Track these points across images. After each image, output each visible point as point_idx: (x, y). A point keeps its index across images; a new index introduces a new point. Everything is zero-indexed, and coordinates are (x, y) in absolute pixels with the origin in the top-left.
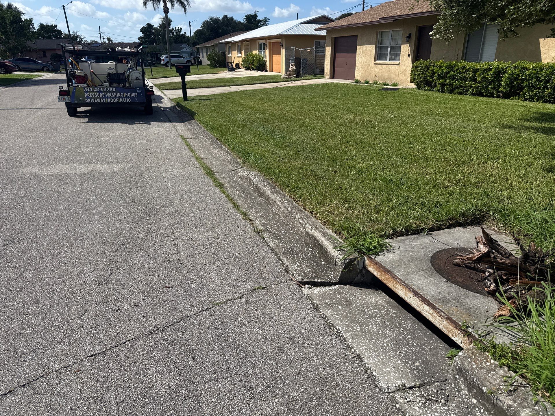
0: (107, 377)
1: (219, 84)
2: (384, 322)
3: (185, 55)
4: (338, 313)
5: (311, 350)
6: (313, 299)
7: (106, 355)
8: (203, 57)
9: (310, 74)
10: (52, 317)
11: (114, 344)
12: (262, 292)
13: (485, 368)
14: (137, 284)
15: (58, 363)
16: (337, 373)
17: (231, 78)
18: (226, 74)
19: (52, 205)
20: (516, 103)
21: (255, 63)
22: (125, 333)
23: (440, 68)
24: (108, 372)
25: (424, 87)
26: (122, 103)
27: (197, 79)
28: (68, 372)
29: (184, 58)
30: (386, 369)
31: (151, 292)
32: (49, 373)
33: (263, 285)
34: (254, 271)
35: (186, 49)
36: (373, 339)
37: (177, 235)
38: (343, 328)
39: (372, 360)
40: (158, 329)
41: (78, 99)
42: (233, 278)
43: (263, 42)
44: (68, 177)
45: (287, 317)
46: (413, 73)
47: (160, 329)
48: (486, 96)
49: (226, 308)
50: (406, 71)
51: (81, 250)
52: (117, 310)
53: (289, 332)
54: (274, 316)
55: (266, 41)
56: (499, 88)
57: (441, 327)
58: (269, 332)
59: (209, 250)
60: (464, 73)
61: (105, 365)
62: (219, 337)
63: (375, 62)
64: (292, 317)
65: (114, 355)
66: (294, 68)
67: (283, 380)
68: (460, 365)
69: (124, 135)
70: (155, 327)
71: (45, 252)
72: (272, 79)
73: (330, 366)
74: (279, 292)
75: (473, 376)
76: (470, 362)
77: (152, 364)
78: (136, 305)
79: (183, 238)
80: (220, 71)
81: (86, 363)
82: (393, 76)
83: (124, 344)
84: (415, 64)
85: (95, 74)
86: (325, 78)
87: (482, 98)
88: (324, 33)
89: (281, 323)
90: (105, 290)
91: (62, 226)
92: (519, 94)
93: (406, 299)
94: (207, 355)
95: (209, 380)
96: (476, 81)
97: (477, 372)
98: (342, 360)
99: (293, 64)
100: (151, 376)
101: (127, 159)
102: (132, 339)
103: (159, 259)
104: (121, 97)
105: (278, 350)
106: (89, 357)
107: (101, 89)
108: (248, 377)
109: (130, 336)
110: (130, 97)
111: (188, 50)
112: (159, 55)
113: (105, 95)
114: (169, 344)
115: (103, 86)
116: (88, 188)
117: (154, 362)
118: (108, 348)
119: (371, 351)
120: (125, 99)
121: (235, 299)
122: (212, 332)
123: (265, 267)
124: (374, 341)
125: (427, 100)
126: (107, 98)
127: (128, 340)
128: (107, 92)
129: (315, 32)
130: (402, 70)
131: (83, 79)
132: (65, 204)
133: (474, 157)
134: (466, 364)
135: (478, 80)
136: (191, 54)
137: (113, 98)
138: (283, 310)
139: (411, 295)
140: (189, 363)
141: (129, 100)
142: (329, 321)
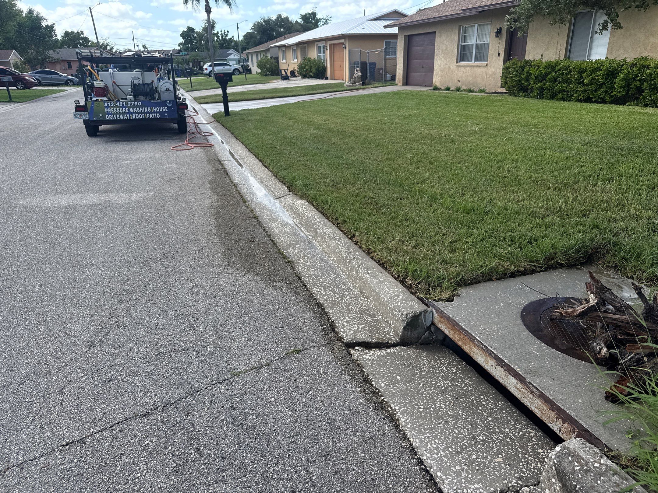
0: (82, 475)
1: (268, 95)
2: (457, 398)
3: (231, 63)
4: (395, 386)
5: (355, 439)
6: (363, 368)
7: (85, 443)
8: (253, 64)
9: (379, 81)
10: (25, 391)
11: (98, 428)
12: (297, 358)
13: (593, 472)
14: (138, 346)
15: (22, 453)
16: (387, 473)
17: (284, 88)
18: (279, 83)
19: (50, 244)
20: (634, 110)
21: (314, 70)
22: (114, 413)
23: (538, 69)
24: (84, 467)
25: (518, 93)
26: (149, 119)
27: (244, 90)
28: (33, 467)
29: (230, 66)
30: (455, 467)
31: (154, 358)
32: (8, 468)
33: (299, 347)
34: (289, 329)
35: (234, 56)
36: (440, 424)
37: (198, 281)
38: (401, 408)
39: (437, 454)
40: (157, 408)
41: (97, 116)
42: (262, 337)
43: (322, 44)
44: (75, 209)
45: (327, 392)
46: (504, 77)
47: (160, 407)
48: (596, 102)
49: (248, 379)
50: (496, 74)
51: (76, 301)
52: (109, 381)
53: (328, 413)
54: (310, 391)
55: (326, 43)
56: (612, 92)
57: (532, 408)
58: (302, 413)
59: (236, 300)
60: (567, 74)
61: (82, 457)
62: (235, 419)
63: (457, 64)
64: (334, 392)
65: (95, 444)
66: (360, 74)
67: (313, 482)
68: (558, 465)
69: (150, 158)
70: (153, 405)
71: (31, 304)
72: (333, 87)
73: (378, 462)
74: (320, 356)
75: (575, 482)
76: (572, 462)
77: (142, 457)
78: (133, 374)
79: (205, 285)
80: (271, 80)
81: (57, 454)
82: (479, 80)
83: (111, 429)
84: (507, 64)
85: (118, 86)
86: (397, 85)
87: (590, 105)
88: (395, 30)
89: (319, 400)
90: (97, 354)
91: (58, 270)
92: (637, 99)
93: (487, 368)
94: (217, 445)
95: (215, 481)
96: (584, 83)
97: (580, 476)
98: (396, 453)
99: (358, 69)
100: (139, 475)
101: (149, 186)
102: (122, 422)
103: (171, 312)
104: (148, 112)
105: (311, 439)
106: (63, 446)
107: (124, 103)
108: (267, 477)
109: (120, 417)
110: (159, 112)
111: (236, 57)
112: (202, 63)
113: (129, 110)
114: (169, 429)
115: (126, 99)
116: (97, 222)
117: (145, 454)
118: (89, 434)
119: (436, 441)
120: (153, 114)
121: (261, 367)
122: (226, 412)
123: (304, 323)
124: (441, 425)
125: (521, 109)
126: (132, 113)
127: (116, 422)
128: (131, 106)
129: (385, 29)
130: (490, 73)
131: (103, 91)
132: (66, 243)
133: (581, 178)
134: (565, 464)
135: (585, 81)
136: (239, 61)
137: (139, 113)
138: (322, 383)
139: (493, 362)
140: (192, 456)
141: (158, 116)
142: (382, 398)
